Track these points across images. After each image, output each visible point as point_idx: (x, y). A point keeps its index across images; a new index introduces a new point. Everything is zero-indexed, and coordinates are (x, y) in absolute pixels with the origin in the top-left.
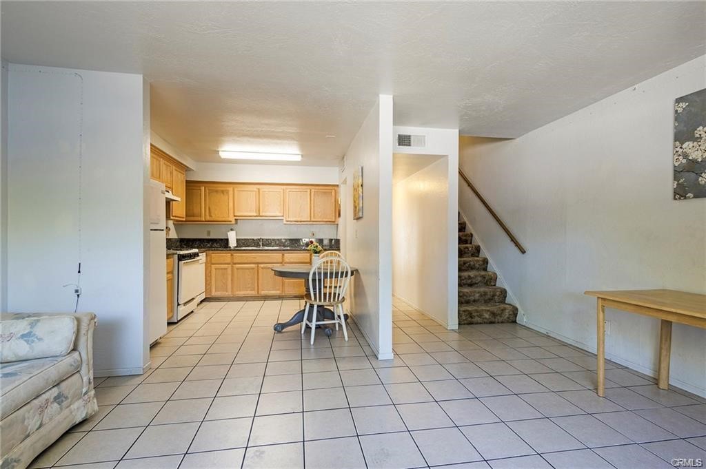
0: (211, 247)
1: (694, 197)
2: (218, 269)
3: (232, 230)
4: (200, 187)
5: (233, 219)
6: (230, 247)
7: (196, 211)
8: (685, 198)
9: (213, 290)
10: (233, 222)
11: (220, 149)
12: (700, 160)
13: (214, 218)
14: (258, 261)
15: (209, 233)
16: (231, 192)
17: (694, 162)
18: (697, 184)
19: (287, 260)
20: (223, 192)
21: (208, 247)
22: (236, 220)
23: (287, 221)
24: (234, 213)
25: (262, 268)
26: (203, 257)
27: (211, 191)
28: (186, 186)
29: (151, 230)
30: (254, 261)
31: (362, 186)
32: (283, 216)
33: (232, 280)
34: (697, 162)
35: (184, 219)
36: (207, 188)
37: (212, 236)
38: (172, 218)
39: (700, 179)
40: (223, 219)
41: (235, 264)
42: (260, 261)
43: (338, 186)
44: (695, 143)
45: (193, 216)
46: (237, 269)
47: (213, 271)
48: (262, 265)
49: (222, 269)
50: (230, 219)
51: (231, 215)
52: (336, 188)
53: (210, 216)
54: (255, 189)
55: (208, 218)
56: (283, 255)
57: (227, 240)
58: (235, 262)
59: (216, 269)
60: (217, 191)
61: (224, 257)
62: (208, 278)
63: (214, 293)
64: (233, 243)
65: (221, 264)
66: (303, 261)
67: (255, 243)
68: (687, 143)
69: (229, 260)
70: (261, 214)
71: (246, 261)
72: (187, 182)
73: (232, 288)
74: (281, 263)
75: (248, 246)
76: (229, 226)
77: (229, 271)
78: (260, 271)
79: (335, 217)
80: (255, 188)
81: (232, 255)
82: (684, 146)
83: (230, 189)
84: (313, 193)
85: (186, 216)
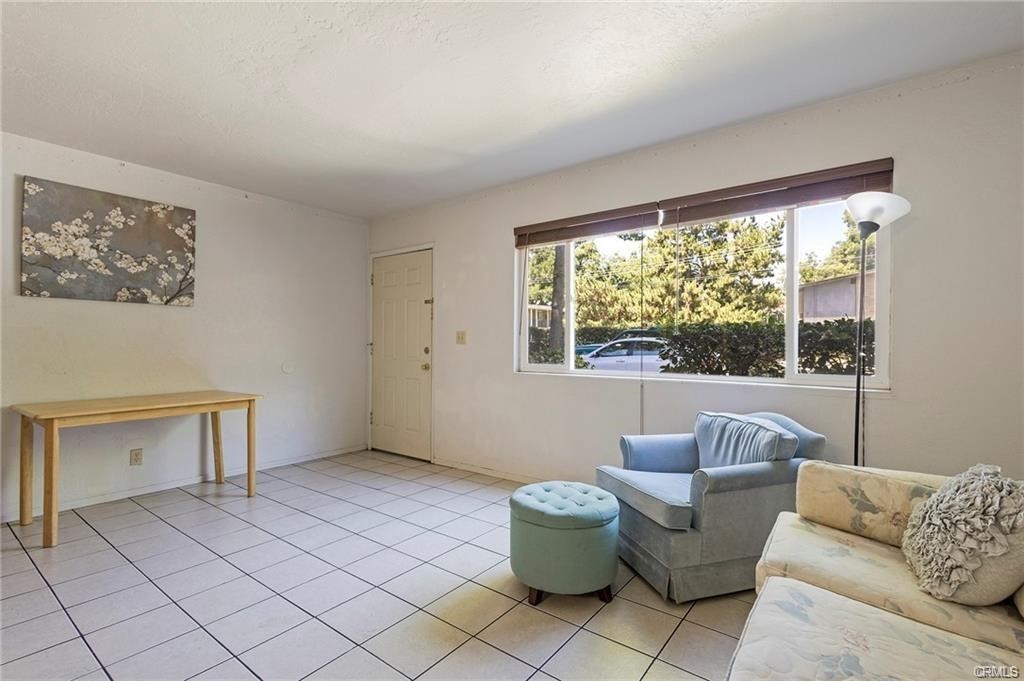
1: (51, 297)
8: (39, 295)
12: (59, 257)
17: (51, 257)
18: (54, 282)
34: (56, 259)
39: (59, 278)
44: (52, 238)
68: (41, 234)
82: (37, 235)
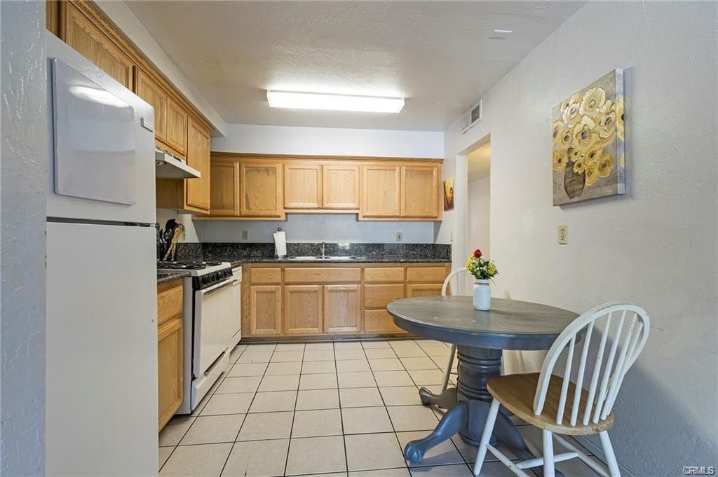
0: (249, 256)
2: (262, 292)
3: (279, 230)
4: (233, 162)
5: (281, 212)
6: (277, 257)
7: (227, 200)
9: (254, 326)
10: (283, 218)
11: (268, 88)
13: (254, 211)
14: (323, 280)
15: (245, 235)
16: (279, 171)
19: (368, 278)
20: (267, 170)
21: (245, 256)
22: (286, 214)
23: (364, 217)
24: (284, 205)
25: (330, 291)
26: (237, 273)
27: (250, 169)
28: (211, 161)
29: (50, 219)
30: (317, 279)
31: (623, 118)
32: (358, 209)
33: (283, 310)
35: (208, 213)
36: (243, 164)
37: (250, 240)
38: (186, 208)
40: (268, 213)
41: (288, 284)
42: (327, 280)
43: (441, 161)
45: (223, 208)
46: (291, 292)
47: (254, 296)
48: (330, 287)
49: (267, 292)
50: (277, 214)
51: (280, 206)
52: (439, 165)
53: (248, 208)
54: (317, 167)
55: (245, 211)
56: (363, 270)
57: (273, 245)
58: (287, 281)
59: (257, 292)
60: (258, 170)
61: (271, 273)
62: (246, 307)
63: (255, 332)
64: (281, 251)
65: (266, 284)
66: (391, 279)
67: (315, 249)
69: (278, 278)
70: (324, 206)
71: (304, 280)
72: (213, 154)
73: (283, 323)
74: (359, 283)
75: (303, 255)
76: (277, 223)
77: (279, 294)
78: (326, 296)
79: (438, 210)
80: (315, 164)
81: (283, 270)
83: (279, 166)
84: (404, 173)
85: (212, 207)
